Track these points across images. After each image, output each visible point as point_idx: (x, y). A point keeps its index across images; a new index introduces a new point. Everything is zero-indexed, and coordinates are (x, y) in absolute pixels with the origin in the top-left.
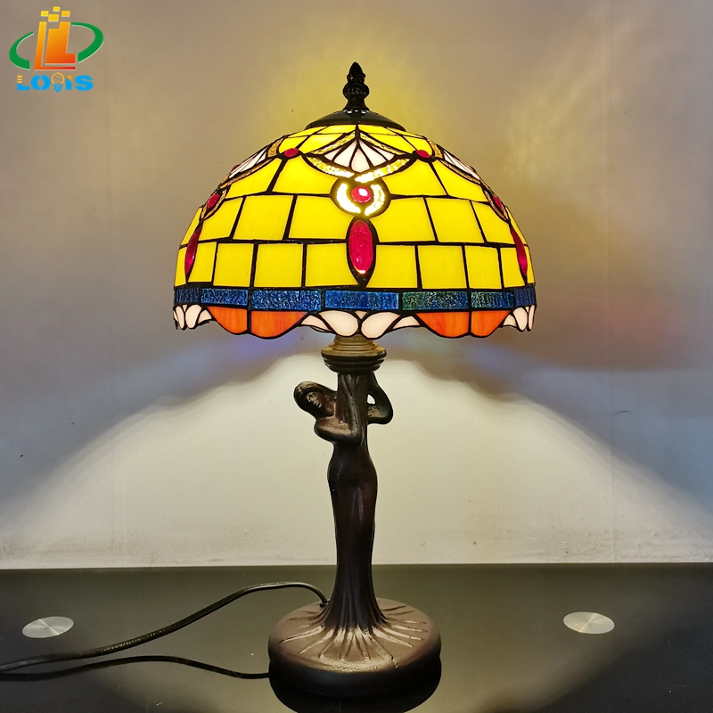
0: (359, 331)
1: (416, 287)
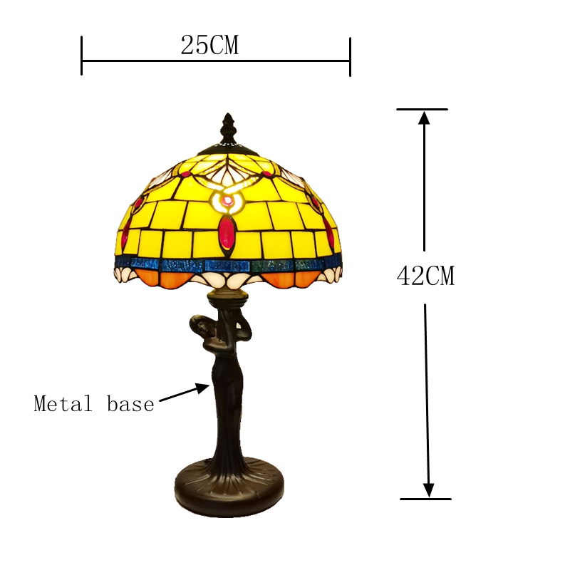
0: (226, 285)
1: (261, 258)
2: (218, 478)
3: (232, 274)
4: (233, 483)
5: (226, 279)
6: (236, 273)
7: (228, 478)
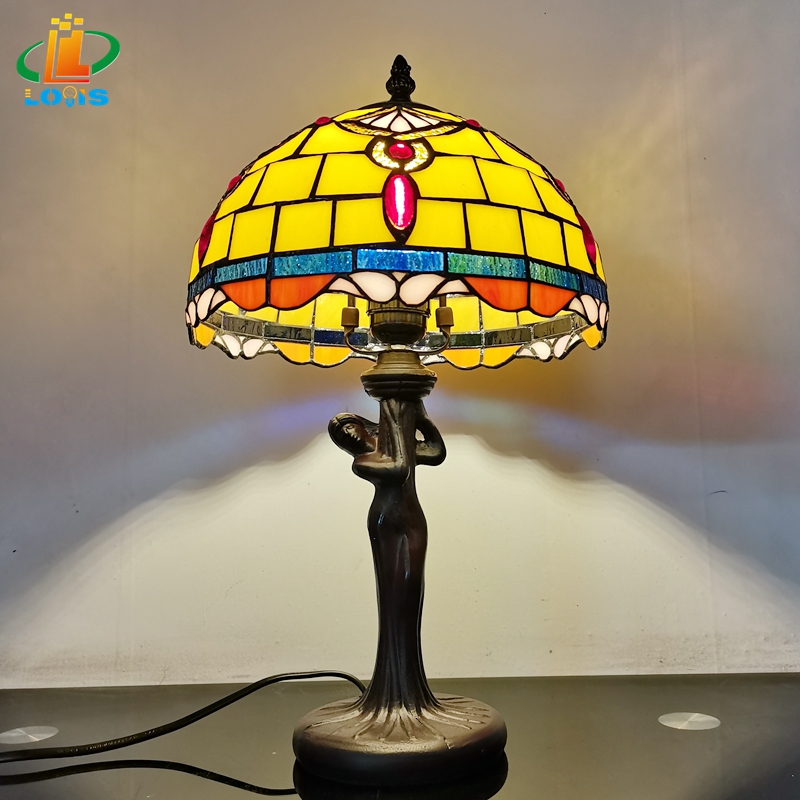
0: (397, 297)
1: (464, 247)
2: (376, 716)
3: (410, 274)
4: (402, 724)
5: (399, 285)
6: (416, 273)
7: (394, 715)
